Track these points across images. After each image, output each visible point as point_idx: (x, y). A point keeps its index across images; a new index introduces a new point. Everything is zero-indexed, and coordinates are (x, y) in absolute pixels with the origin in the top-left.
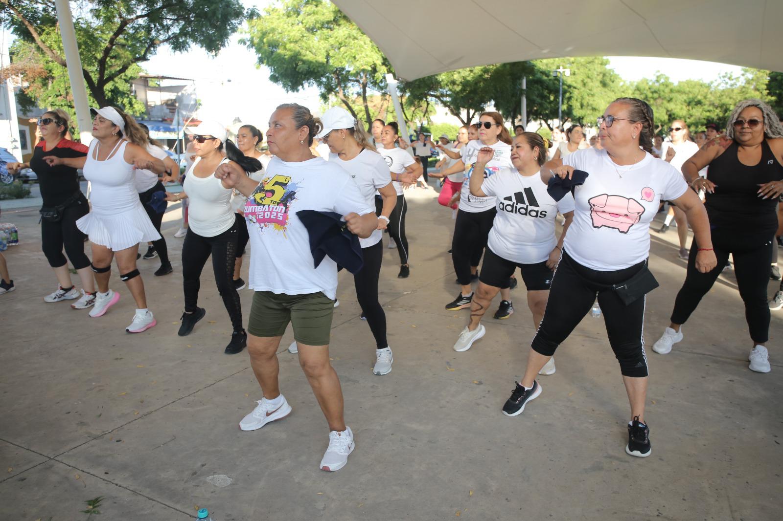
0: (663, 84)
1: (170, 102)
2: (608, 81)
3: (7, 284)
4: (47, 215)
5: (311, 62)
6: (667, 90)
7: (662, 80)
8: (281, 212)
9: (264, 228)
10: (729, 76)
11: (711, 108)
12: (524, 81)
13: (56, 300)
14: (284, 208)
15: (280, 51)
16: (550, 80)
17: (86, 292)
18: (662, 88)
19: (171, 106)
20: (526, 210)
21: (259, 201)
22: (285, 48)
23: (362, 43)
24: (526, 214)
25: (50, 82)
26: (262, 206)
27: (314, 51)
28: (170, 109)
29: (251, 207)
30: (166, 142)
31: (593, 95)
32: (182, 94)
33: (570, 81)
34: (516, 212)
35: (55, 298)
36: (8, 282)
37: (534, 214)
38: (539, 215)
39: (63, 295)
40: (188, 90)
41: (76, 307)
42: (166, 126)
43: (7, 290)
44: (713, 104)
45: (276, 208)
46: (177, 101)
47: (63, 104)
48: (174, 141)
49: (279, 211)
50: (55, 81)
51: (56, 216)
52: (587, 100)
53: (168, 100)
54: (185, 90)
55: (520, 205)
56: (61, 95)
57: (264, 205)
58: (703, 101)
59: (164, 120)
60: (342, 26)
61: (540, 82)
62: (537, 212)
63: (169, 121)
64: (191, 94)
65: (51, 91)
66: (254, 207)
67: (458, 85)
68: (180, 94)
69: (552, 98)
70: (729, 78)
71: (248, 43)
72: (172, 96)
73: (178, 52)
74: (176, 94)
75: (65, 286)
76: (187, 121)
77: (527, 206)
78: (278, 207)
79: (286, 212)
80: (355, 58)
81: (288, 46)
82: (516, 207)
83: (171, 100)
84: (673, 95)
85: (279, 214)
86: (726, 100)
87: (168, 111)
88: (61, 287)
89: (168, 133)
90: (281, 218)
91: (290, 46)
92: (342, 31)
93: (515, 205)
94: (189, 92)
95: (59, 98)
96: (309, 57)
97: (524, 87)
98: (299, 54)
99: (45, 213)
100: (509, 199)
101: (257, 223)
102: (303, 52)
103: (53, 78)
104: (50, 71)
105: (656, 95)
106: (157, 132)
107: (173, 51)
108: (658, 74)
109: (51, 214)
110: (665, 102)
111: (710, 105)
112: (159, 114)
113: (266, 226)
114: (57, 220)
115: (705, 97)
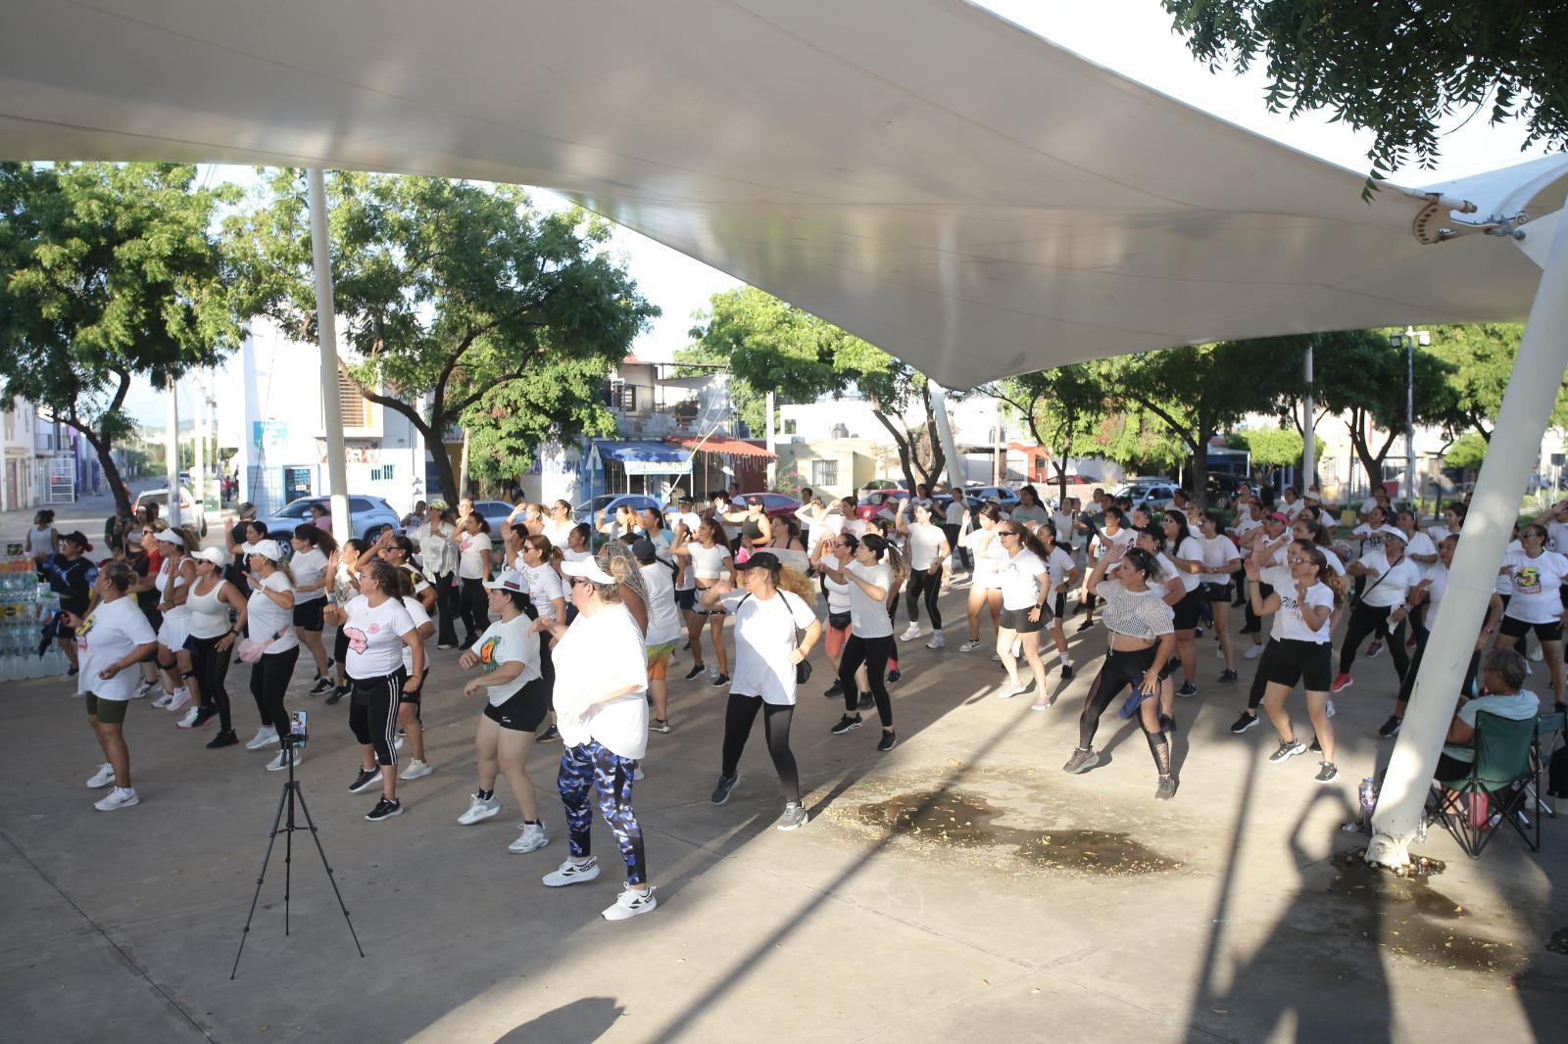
1: (684, 406)
19: (687, 410)
28: (683, 417)
32: (709, 388)
39: (148, 689)
40: (718, 382)
42: (664, 451)
46: (699, 403)
54: (713, 382)
59: (664, 441)
68: (704, 388)
75: (149, 680)
83: (688, 401)
87: (675, 423)
89: (664, 464)
94: (719, 384)
106: (644, 463)
112: (658, 429)
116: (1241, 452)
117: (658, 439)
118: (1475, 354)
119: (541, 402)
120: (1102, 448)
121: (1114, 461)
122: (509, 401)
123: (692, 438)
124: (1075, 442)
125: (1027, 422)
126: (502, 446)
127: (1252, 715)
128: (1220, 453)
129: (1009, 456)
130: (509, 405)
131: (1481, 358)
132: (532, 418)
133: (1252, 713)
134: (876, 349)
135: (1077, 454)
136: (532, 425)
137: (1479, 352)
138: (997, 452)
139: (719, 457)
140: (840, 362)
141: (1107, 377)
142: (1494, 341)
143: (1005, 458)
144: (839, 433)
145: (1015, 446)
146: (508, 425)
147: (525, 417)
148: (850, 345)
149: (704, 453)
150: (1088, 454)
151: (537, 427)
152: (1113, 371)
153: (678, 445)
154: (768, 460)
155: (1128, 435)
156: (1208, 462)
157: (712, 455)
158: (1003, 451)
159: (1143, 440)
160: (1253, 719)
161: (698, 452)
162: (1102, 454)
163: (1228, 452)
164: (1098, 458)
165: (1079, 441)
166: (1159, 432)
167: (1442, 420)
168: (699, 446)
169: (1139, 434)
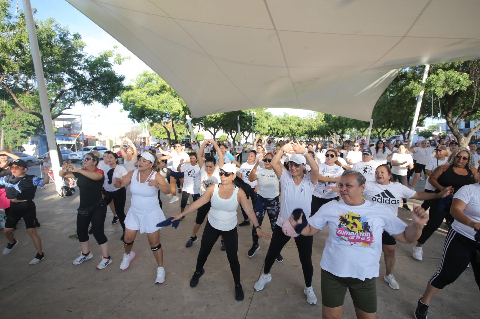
0: (287, 117)
1: (67, 126)
2: (268, 116)
3: (41, 256)
4: (81, 212)
5: (151, 110)
6: (289, 120)
7: (287, 116)
8: (368, 236)
9: (354, 245)
10: (310, 115)
11: (306, 127)
12: (238, 117)
13: (81, 263)
14: (370, 233)
15: (136, 105)
16: (247, 117)
17: (104, 257)
18: (287, 119)
19: (68, 127)
20: (389, 200)
21: (351, 229)
22: (138, 103)
23: (174, 101)
24: (389, 203)
25: (4, 117)
26: (354, 233)
27: (152, 104)
28: (68, 129)
29: (345, 232)
30: (66, 146)
31: (263, 122)
32: (74, 122)
33: (256, 116)
34: (383, 202)
35: (80, 262)
36: (41, 254)
37: (394, 202)
38: (396, 202)
39: (84, 258)
40: (78, 120)
41: (100, 268)
42: (67, 138)
43: (40, 259)
44: (306, 126)
45: (364, 235)
46: (71, 125)
47: (11, 128)
48: (71, 145)
49: (367, 236)
50: (6, 117)
51: (87, 213)
52: (261, 124)
53: (66, 125)
54: (76, 121)
55: (385, 199)
56: (10, 124)
57: (355, 232)
58: (303, 124)
59: (65, 135)
60: (164, 93)
61: (244, 118)
62: (395, 201)
63: (68, 135)
64: (79, 122)
65: (4, 122)
66: (347, 232)
67: (213, 119)
68: (73, 122)
69: (248, 124)
70: (311, 116)
71: (120, 101)
72: (69, 123)
73: (86, 105)
74: (70, 122)
75: (85, 253)
76: (78, 135)
77: (390, 199)
78: (365, 233)
79: (371, 236)
80: (172, 108)
81: (139, 102)
82: (384, 200)
83: (68, 125)
84: (291, 122)
85: (368, 238)
86: (311, 124)
87: (67, 130)
88: (82, 253)
89: (67, 141)
90: (369, 240)
91: (140, 102)
92: (164, 96)
93: (383, 199)
94: (78, 121)
95: (9, 125)
96: (150, 107)
97: (239, 120)
98: (145, 106)
99: (81, 211)
100: (378, 195)
101: (349, 242)
102: (147, 105)
103: (5, 115)
104: (4, 112)
105: (285, 122)
106: (62, 141)
107: (83, 104)
108: (284, 113)
109: (84, 212)
110: (289, 125)
111: (305, 126)
112: (62, 132)
113: (355, 243)
114: (87, 216)
115: (303, 123)
117: (63, 134)
119: (33, 122)
122: (21, 121)
126: (18, 136)
130: (21, 123)
132: (29, 127)
136: (29, 129)
146: (20, 129)
147: (26, 127)
151: (31, 130)
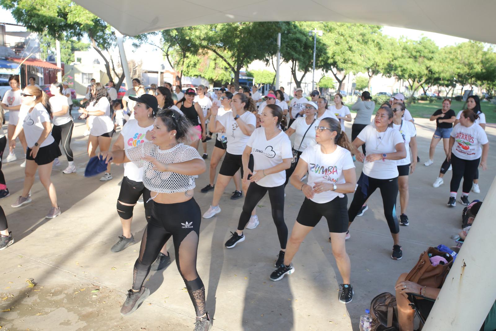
19: (19, 47)
32: (29, 38)
42: (6, 64)
46: (25, 44)
54: (31, 36)
59: (6, 59)
63: (9, 60)
64: (36, 39)
87: (15, 52)
97: (279, 44)
116: (251, 78)
117: (4, 58)
118: (335, 42)
120: (200, 73)
121: (205, 79)
123: (19, 59)
124: (191, 71)
125: (166, 57)
127: (239, 234)
128: (244, 78)
129: (164, 75)
131: (337, 44)
133: (239, 233)
134: (87, 11)
135: (191, 76)
137: (337, 41)
138: (159, 73)
139: (33, 67)
140: (71, 19)
141: (199, 38)
142: (342, 37)
143: (163, 76)
144: (96, 62)
145: (167, 71)
148: (75, 10)
149: (25, 65)
150: (195, 75)
152: (202, 34)
153: (12, 61)
154: (58, 70)
155: (211, 69)
156: (240, 81)
157: (29, 67)
158: (162, 73)
159: (216, 71)
160: (240, 237)
161: (22, 65)
162: (200, 76)
163: (246, 78)
164: (199, 77)
165: (192, 70)
166: (222, 68)
167: (321, 67)
168: (23, 62)
169: (214, 69)
